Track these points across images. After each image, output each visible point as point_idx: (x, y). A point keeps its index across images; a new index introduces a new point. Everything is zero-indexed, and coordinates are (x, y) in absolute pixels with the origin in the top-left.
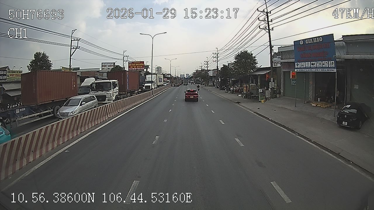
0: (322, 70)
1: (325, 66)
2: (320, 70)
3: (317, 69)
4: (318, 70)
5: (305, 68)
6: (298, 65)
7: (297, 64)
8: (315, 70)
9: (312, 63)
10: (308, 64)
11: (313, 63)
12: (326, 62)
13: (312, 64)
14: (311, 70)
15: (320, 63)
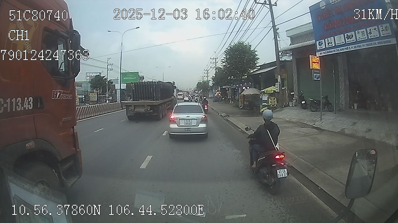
0: (368, 45)
1: (374, 36)
2: (364, 46)
3: (359, 44)
4: (360, 46)
5: (336, 47)
6: (322, 43)
7: (319, 42)
8: (355, 47)
9: (347, 35)
10: (340, 39)
11: (349, 34)
12: (374, 28)
13: (348, 37)
14: (347, 49)
15: (363, 32)
